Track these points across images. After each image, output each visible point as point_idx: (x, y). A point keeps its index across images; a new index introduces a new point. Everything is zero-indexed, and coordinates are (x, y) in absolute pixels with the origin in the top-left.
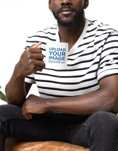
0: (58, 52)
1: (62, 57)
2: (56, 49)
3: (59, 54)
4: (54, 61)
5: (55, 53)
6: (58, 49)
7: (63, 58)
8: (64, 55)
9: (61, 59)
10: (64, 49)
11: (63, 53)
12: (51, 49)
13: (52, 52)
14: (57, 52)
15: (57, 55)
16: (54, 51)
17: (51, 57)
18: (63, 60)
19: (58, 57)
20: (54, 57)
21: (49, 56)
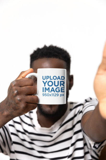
0: (55, 82)
1: (60, 87)
2: (52, 78)
3: (56, 84)
4: (50, 93)
5: (50, 84)
6: (55, 78)
7: (62, 90)
8: (63, 85)
9: (59, 90)
10: (62, 77)
11: (62, 83)
12: (44, 78)
13: (46, 81)
14: (53, 81)
15: (53, 86)
16: (49, 80)
17: (46, 88)
18: (61, 92)
19: (55, 88)
20: (49, 88)
21: (43, 88)
